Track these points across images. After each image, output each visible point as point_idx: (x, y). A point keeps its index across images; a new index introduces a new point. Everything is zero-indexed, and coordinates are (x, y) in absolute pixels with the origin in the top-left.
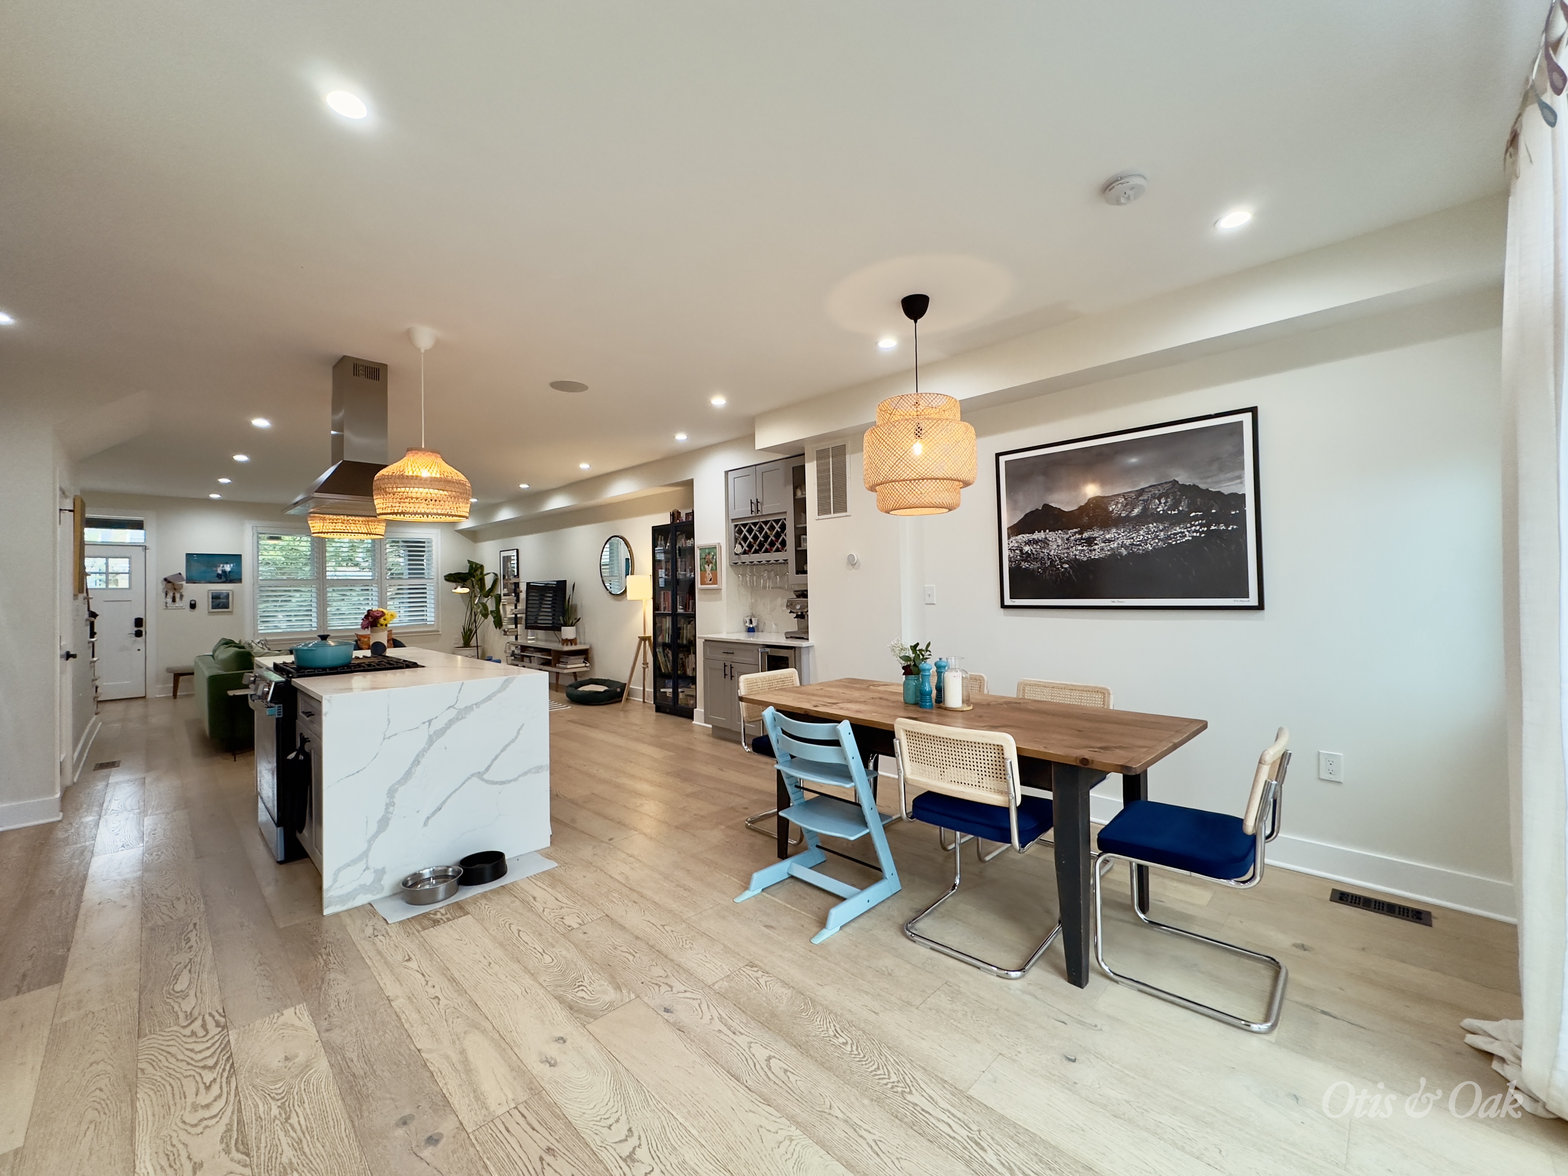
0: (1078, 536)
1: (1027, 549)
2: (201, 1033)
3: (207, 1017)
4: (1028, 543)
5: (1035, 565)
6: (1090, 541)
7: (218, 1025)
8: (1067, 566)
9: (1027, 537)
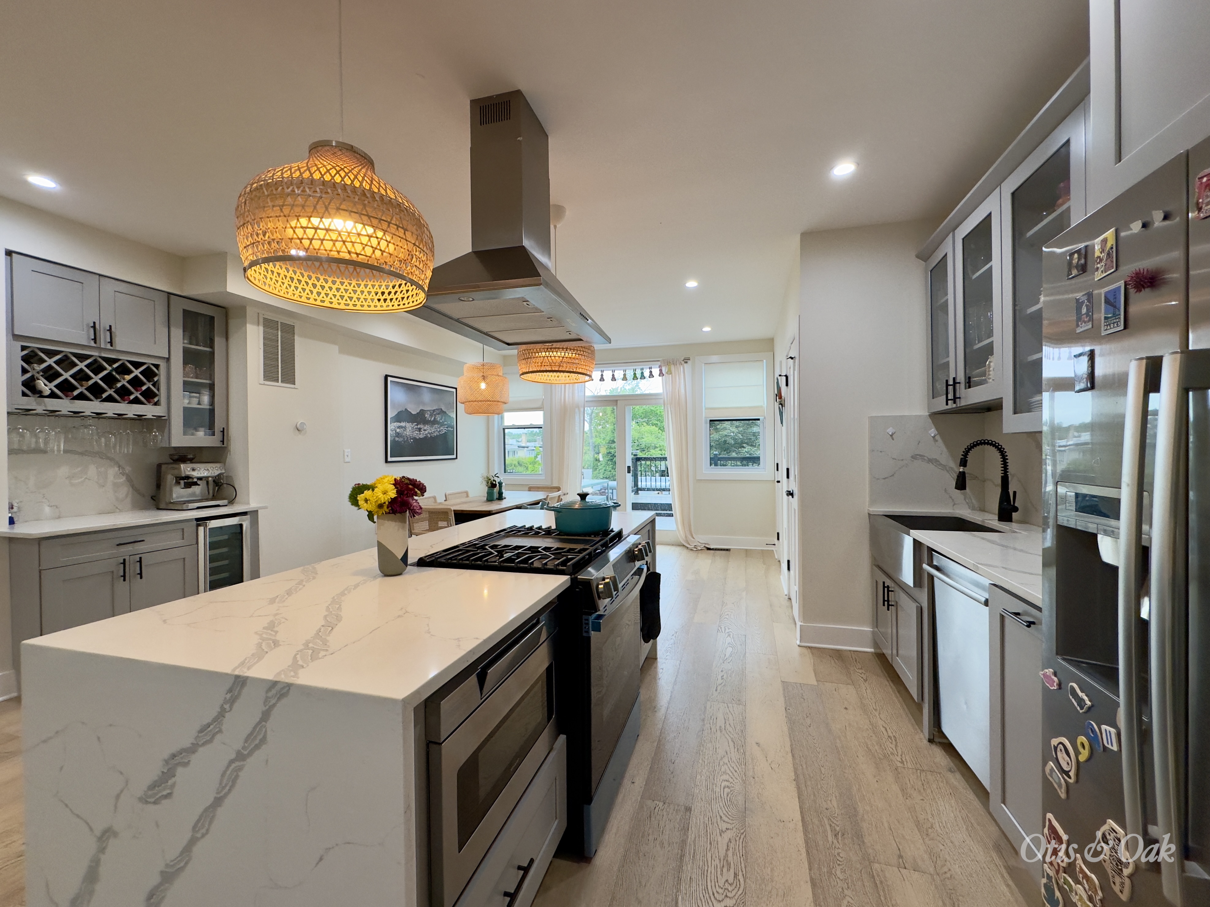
0: (416, 427)
1: (398, 430)
2: (726, 628)
3: (723, 631)
4: (399, 427)
5: (401, 440)
6: (420, 429)
7: (721, 628)
8: (412, 441)
9: (398, 424)
